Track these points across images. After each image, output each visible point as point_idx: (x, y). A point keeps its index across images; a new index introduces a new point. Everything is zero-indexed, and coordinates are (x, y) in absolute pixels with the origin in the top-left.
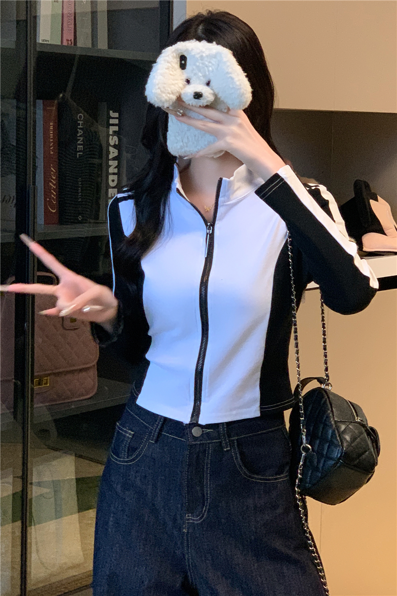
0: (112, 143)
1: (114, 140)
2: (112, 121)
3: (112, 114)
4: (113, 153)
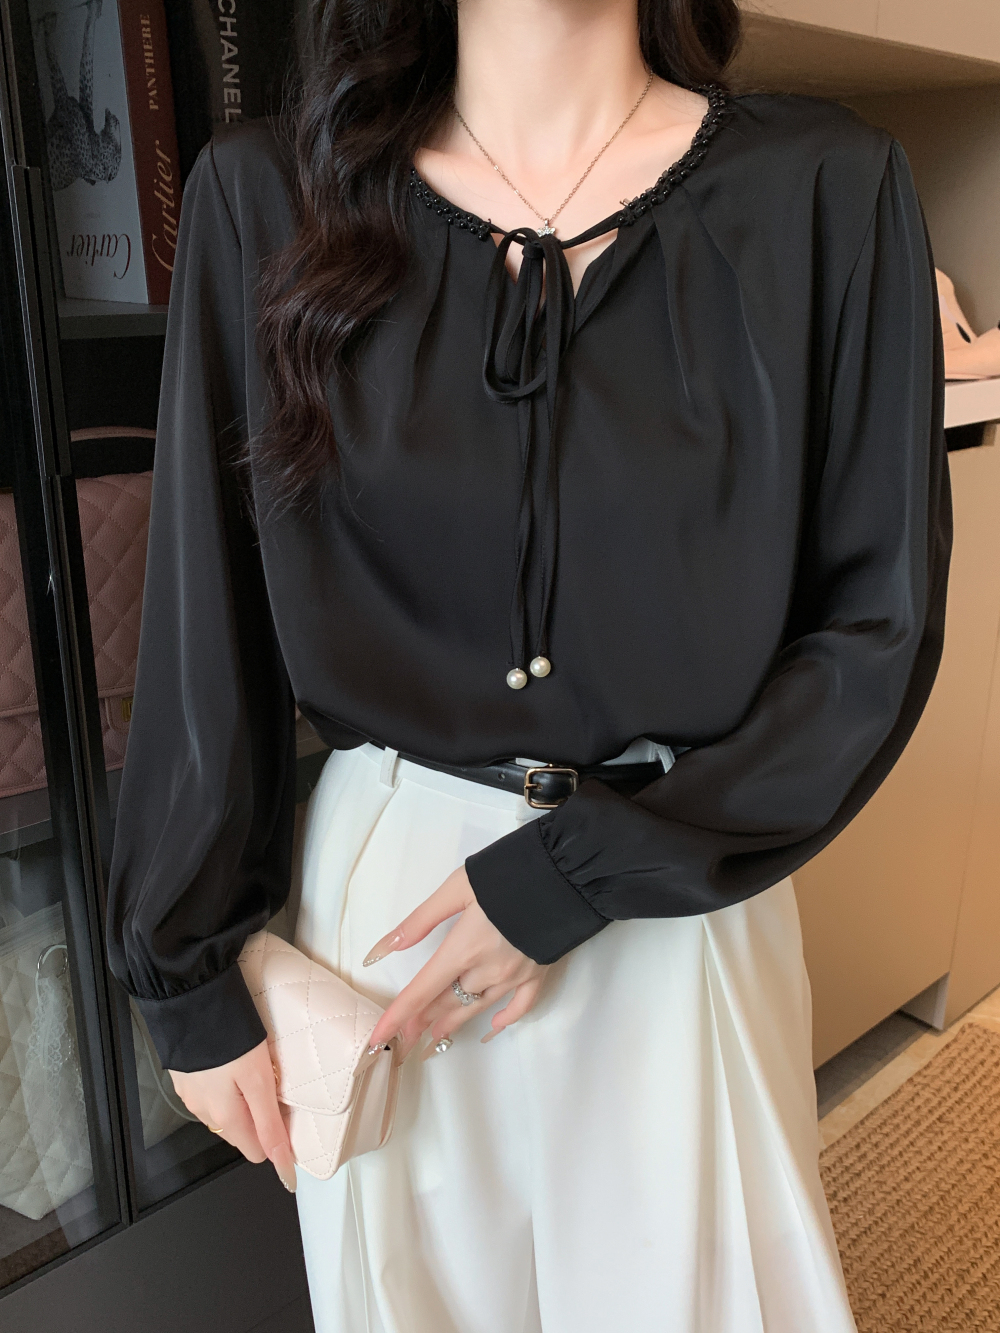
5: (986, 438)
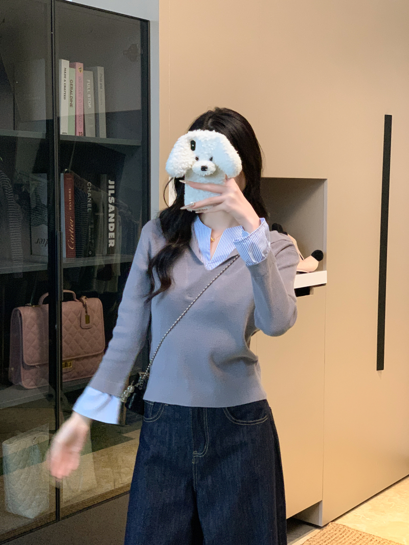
0: (110, 201)
1: (111, 200)
2: (110, 187)
3: (110, 182)
4: (112, 208)
5: (311, 292)
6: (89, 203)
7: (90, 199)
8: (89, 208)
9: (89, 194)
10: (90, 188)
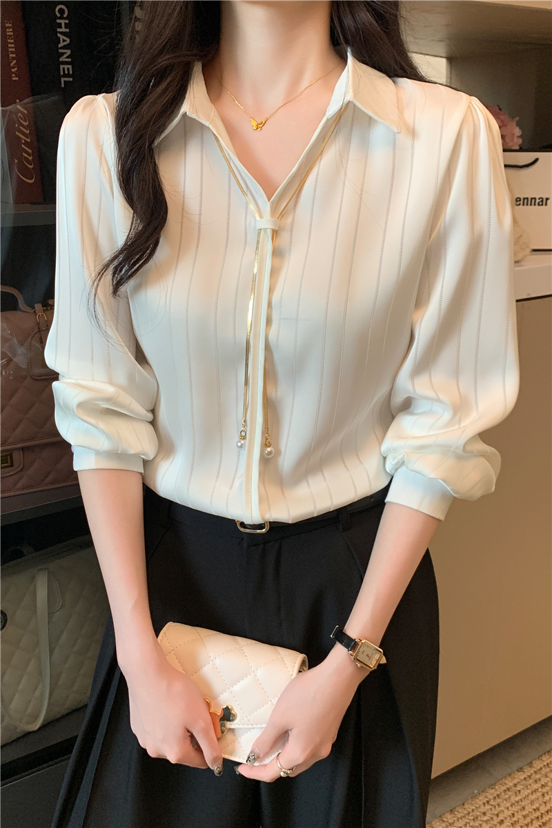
6: (67, 63)
7: (69, 52)
8: (65, 75)
9: (62, 37)
10: (63, 22)
